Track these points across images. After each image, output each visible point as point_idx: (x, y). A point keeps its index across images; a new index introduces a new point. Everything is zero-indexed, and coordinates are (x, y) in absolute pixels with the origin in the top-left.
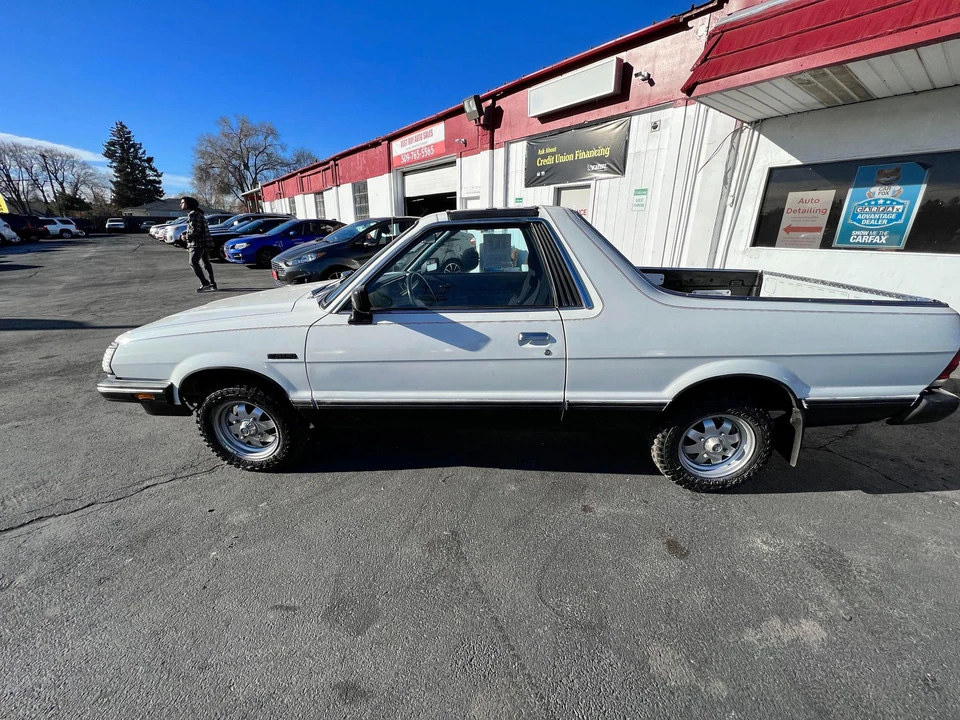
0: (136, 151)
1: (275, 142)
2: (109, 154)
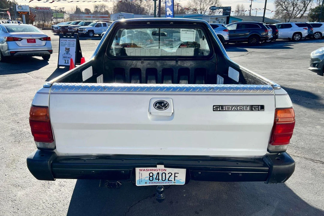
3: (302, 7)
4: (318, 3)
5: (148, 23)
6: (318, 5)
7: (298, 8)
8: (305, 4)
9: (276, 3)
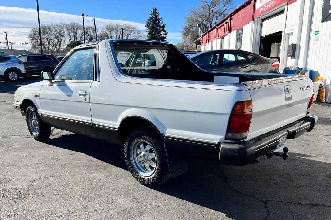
0: (159, 22)
1: (230, 7)
2: (147, 26)
3: (57, 43)
4: (70, 39)
5: (135, 44)
6: (70, 41)
7: (53, 43)
8: (58, 40)
9: (30, 37)
